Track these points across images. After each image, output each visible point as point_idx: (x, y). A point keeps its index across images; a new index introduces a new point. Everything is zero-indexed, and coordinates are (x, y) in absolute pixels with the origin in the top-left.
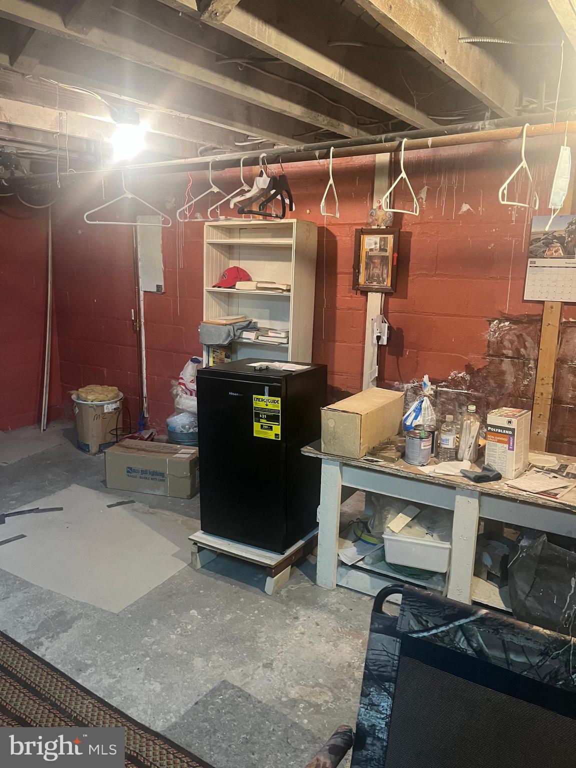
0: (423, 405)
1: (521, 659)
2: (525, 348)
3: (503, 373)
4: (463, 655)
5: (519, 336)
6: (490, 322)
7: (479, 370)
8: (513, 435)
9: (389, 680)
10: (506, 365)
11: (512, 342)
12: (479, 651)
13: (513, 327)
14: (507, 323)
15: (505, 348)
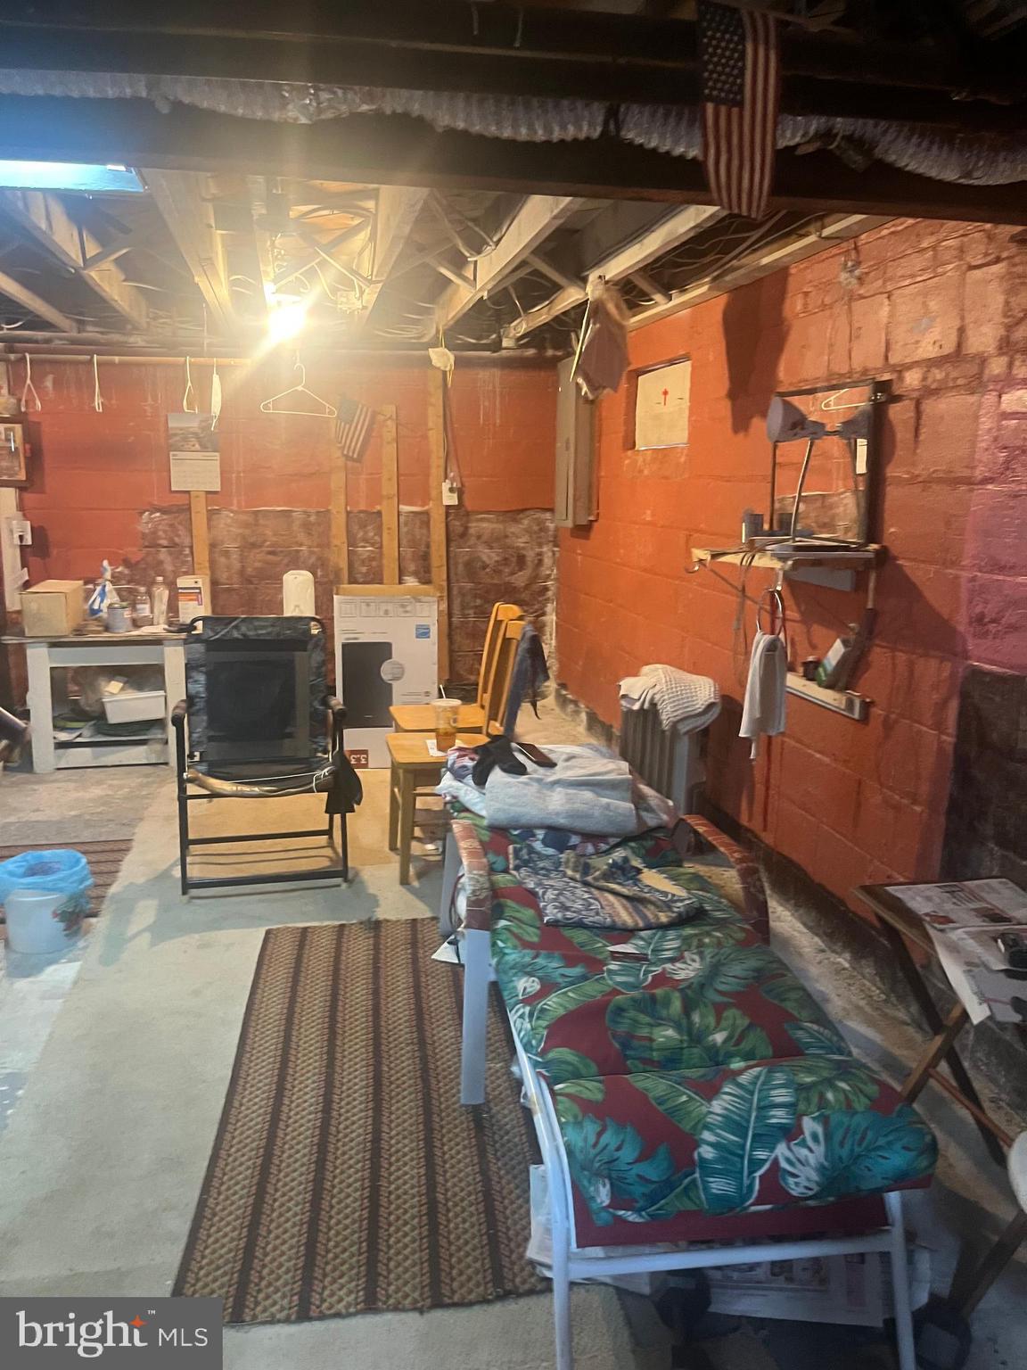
0: (107, 589)
1: (264, 632)
2: (179, 536)
3: (161, 562)
4: (237, 639)
5: (171, 525)
6: (142, 513)
7: (138, 562)
8: (200, 593)
9: (202, 666)
10: (163, 555)
11: (165, 531)
12: (244, 635)
13: (165, 517)
14: (158, 514)
15: (160, 538)
